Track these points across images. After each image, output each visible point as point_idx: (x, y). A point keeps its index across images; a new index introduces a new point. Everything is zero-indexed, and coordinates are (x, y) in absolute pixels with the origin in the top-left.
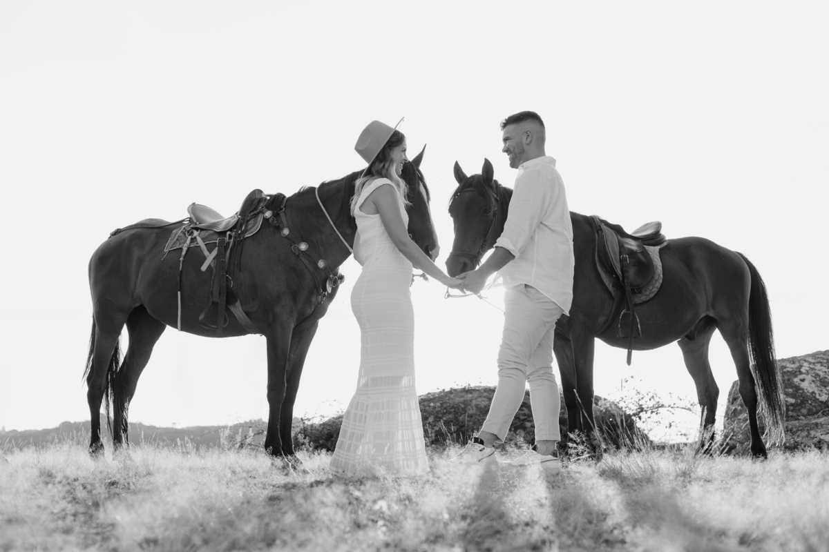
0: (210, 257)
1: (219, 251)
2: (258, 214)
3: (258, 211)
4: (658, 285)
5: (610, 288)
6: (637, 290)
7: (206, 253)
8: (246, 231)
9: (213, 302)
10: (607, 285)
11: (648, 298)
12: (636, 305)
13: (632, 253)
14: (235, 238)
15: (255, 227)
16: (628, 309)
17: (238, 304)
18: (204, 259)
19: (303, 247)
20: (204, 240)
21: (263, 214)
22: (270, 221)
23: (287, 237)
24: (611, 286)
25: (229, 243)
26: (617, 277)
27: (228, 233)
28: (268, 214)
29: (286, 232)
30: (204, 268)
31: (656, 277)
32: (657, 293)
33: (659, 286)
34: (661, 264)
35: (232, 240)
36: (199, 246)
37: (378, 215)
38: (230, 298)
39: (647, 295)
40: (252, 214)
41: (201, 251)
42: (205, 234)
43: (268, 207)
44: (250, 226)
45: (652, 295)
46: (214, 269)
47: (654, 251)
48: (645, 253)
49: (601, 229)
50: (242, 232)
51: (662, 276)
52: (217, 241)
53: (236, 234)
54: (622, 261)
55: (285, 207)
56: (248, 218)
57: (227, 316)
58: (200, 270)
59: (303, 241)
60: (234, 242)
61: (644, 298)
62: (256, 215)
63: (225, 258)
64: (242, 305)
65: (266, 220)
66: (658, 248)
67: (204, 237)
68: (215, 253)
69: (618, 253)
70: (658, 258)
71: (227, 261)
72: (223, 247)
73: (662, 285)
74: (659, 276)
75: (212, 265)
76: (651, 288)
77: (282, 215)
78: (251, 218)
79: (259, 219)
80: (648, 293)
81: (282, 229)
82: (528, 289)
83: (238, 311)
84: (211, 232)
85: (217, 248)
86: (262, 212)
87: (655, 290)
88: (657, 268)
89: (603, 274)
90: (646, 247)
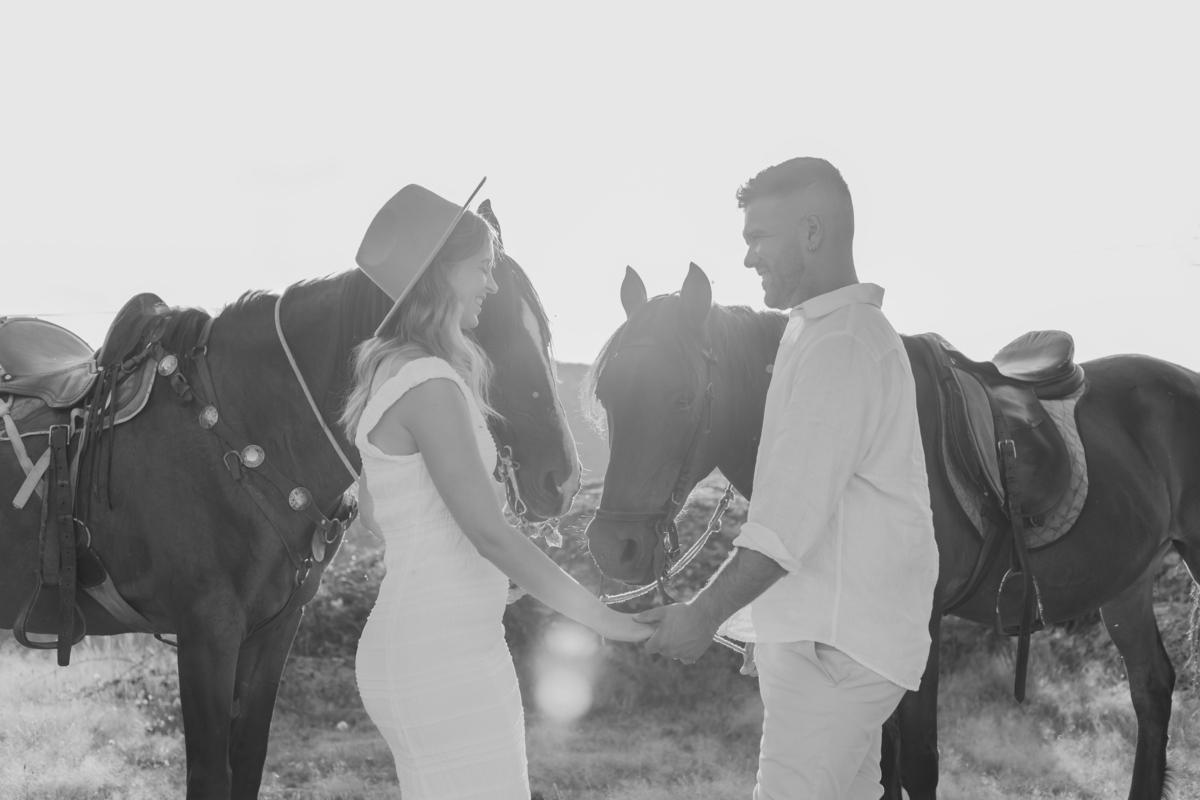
0: (35, 473)
1: (54, 458)
2: (144, 362)
3: (144, 354)
4: (1079, 502)
5: (977, 520)
6: (1035, 517)
7: (25, 462)
8: (116, 407)
9: (45, 586)
10: (969, 514)
11: (1058, 536)
12: (1032, 551)
13: (1020, 430)
14: (90, 425)
15: (138, 398)
16: (1018, 567)
17: (108, 582)
18: (20, 477)
19: (253, 457)
20: (20, 425)
21: (159, 361)
22: (175, 381)
23: (213, 430)
24: (978, 516)
25: (76, 436)
26: (993, 495)
27: (75, 413)
28: (168, 364)
29: (211, 416)
30: (20, 500)
31: (1075, 483)
32: (1077, 522)
33: (1082, 505)
34: (1082, 450)
35: (83, 431)
36: (9, 443)
37: (417, 457)
38: (87, 570)
39: (1056, 529)
40: (130, 363)
41: (14, 457)
42: (25, 407)
43: (169, 346)
44: (125, 396)
45: (1067, 528)
46: (45, 505)
47: (1062, 411)
48: (1047, 424)
49: (951, 378)
50: (106, 413)
51: (1086, 479)
52: (49, 432)
53: (91, 417)
54: (1002, 455)
55: (208, 344)
56: (121, 375)
57: (81, 615)
58: (12, 506)
59: (254, 441)
60: (88, 434)
61: (1049, 536)
62: (140, 366)
63: (69, 478)
64: (116, 585)
65: (161, 380)
66: (1070, 404)
67: (20, 417)
68: (44, 462)
69: (993, 439)
70: (1075, 432)
71: (74, 485)
72: (63, 450)
73: (1088, 501)
74: (1082, 480)
75: (39, 493)
76: (1063, 510)
77: (202, 366)
78: (128, 375)
79: (146, 375)
80: (1057, 522)
81: (202, 409)
82: (824, 652)
83: (108, 596)
84: (37, 403)
85: (48, 452)
86: (153, 356)
87: (1074, 515)
88: (1075, 461)
89: (960, 492)
90: (1045, 404)
